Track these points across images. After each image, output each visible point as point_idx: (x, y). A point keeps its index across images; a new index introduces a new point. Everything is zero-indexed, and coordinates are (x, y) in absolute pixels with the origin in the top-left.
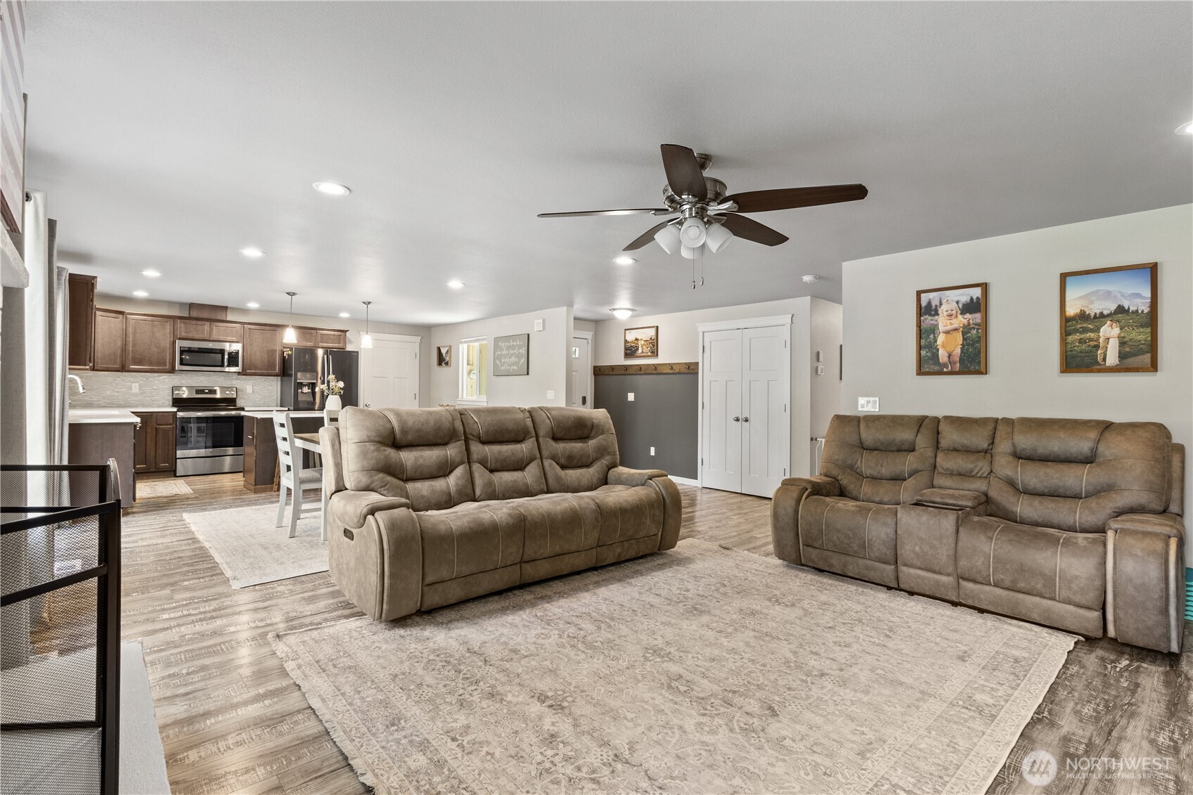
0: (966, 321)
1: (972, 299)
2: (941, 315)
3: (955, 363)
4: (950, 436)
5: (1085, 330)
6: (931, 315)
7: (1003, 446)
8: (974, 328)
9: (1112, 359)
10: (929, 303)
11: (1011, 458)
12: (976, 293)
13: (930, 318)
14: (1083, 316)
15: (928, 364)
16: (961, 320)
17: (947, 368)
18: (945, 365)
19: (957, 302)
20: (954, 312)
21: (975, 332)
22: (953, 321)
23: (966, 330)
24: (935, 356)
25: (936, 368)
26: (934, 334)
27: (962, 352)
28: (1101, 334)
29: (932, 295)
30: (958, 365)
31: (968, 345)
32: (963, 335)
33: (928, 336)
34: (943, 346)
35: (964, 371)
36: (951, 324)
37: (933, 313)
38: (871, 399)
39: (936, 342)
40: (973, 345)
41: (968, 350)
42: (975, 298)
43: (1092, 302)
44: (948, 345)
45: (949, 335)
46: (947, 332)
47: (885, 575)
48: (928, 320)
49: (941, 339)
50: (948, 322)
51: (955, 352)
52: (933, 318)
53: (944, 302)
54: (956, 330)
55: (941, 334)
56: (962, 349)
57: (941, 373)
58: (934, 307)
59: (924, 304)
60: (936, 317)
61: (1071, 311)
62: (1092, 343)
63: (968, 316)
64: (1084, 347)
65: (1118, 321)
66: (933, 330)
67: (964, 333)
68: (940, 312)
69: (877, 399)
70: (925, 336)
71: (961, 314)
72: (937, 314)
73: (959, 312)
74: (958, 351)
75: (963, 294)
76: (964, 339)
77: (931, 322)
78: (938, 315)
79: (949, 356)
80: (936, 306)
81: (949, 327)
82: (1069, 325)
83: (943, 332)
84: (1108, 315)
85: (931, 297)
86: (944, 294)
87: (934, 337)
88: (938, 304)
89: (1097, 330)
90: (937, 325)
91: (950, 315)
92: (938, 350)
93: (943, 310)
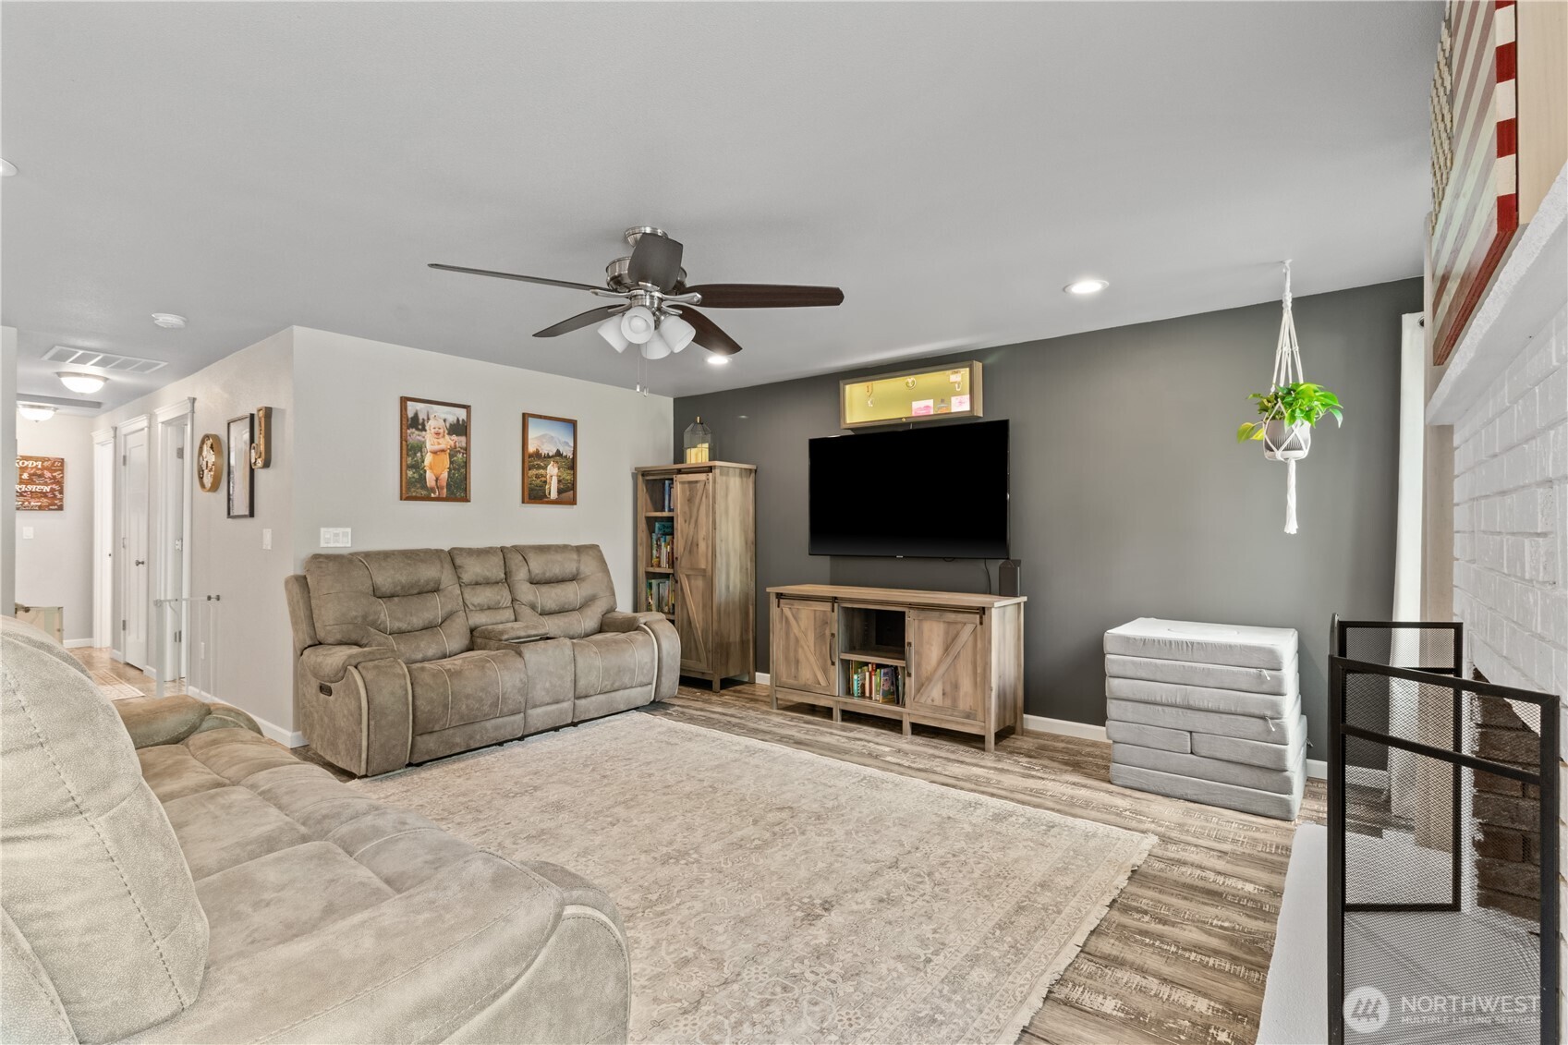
0: (452, 443)
1: (458, 420)
2: (428, 431)
3: (442, 488)
4: (473, 569)
5: (539, 467)
6: (417, 429)
7: (521, 575)
8: (460, 452)
9: (554, 495)
10: (416, 415)
11: (529, 584)
12: (462, 414)
13: (417, 432)
14: (537, 455)
15: (414, 488)
16: (448, 441)
17: (434, 493)
18: (432, 490)
19: (445, 421)
20: (441, 431)
21: (460, 456)
22: (441, 441)
23: (452, 453)
24: (422, 478)
25: (424, 493)
26: (421, 452)
27: (449, 476)
28: (548, 472)
29: (419, 406)
30: (445, 490)
31: (455, 469)
32: (450, 458)
33: (415, 454)
34: (431, 468)
35: (451, 497)
36: (439, 444)
37: (420, 427)
38: (340, 530)
39: (423, 462)
40: (459, 470)
41: (454, 474)
42: (461, 419)
43: (543, 443)
44: (436, 470)
45: (436, 457)
46: (435, 453)
47: (516, 727)
48: (414, 436)
49: (428, 459)
50: (436, 440)
51: (442, 476)
52: (420, 433)
53: (432, 416)
54: (443, 451)
55: (429, 454)
56: (449, 473)
57: (428, 498)
58: (421, 421)
59: (410, 414)
60: (424, 433)
61: (531, 449)
62: (543, 479)
63: (454, 437)
64: (538, 481)
65: (557, 462)
66: (420, 448)
67: (451, 456)
68: (427, 428)
69: (349, 530)
70: (411, 452)
71: (449, 434)
72: (424, 429)
73: (446, 432)
74: (445, 475)
75: (450, 413)
76: (451, 463)
77: (418, 437)
78: (425, 431)
79: (437, 480)
80: (423, 419)
81: (437, 447)
82: (532, 461)
83: (431, 452)
84: (553, 457)
85: (418, 408)
86: (432, 408)
87: (422, 455)
88: (426, 418)
89: (545, 468)
90: (424, 442)
91: (438, 434)
92: (425, 472)
93: (430, 425)
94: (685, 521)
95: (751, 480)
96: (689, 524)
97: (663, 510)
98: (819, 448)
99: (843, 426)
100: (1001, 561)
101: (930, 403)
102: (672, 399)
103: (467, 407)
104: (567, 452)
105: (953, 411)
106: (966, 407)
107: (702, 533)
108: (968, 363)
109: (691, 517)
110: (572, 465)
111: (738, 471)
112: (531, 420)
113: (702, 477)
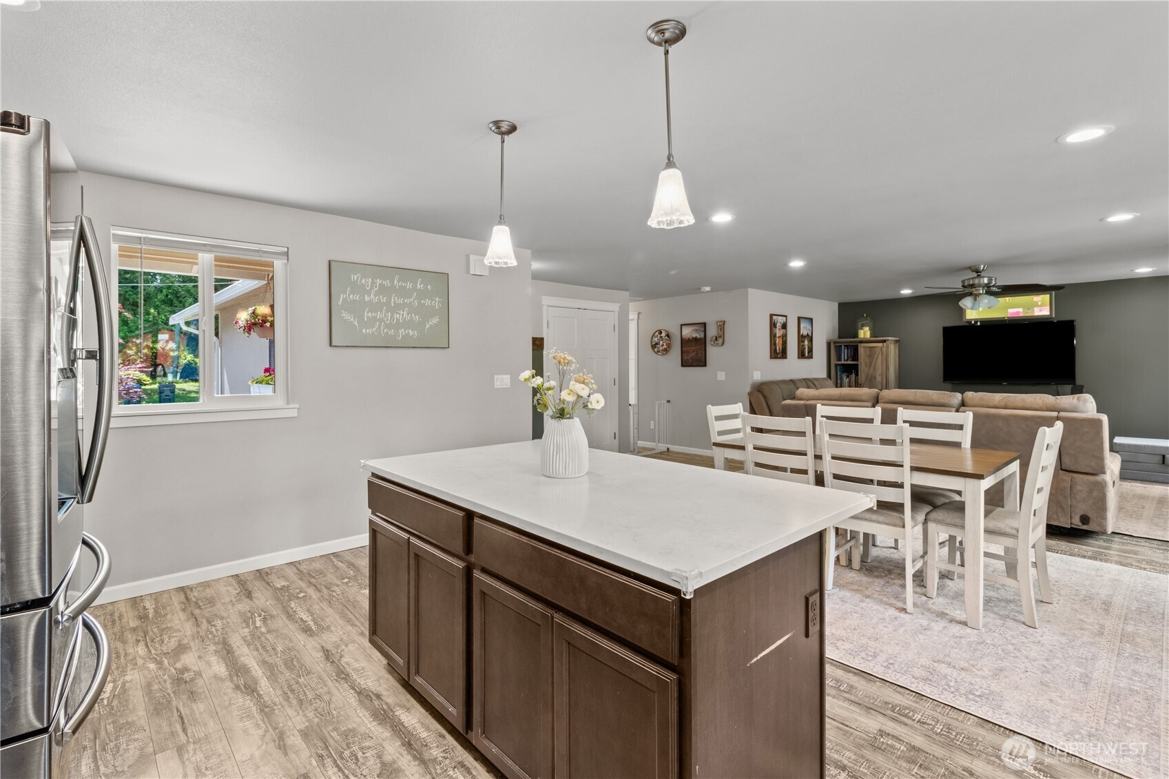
0: (782, 333)
5: (803, 342)
9: (807, 355)
14: (802, 336)
17: (779, 355)
22: (780, 332)
23: (782, 337)
24: (776, 349)
26: (776, 337)
27: (782, 347)
28: (805, 343)
30: (781, 354)
38: (758, 372)
43: (804, 331)
51: (780, 347)
54: (780, 336)
61: (801, 333)
62: (804, 347)
63: (783, 330)
65: (807, 339)
67: (782, 339)
73: (781, 328)
76: (782, 341)
78: (777, 328)
79: (779, 349)
82: (801, 338)
83: (778, 337)
84: (806, 336)
87: (776, 339)
91: (779, 329)
92: (776, 346)
94: (866, 366)
95: (897, 345)
96: (869, 368)
97: (841, 361)
98: (949, 333)
99: (964, 320)
100: (1071, 386)
101: (1020, 310)
102: (837, 304)
103: (786, 316)
104: (810, 334)
105: (1036, 314)
106: (1048, 313)
107: (879, 372)
108: (1050, 292)
109: (871, 365)
110: (811, 340)
111: (893, 342)
112: (801, 320)
113: (880, 345)
